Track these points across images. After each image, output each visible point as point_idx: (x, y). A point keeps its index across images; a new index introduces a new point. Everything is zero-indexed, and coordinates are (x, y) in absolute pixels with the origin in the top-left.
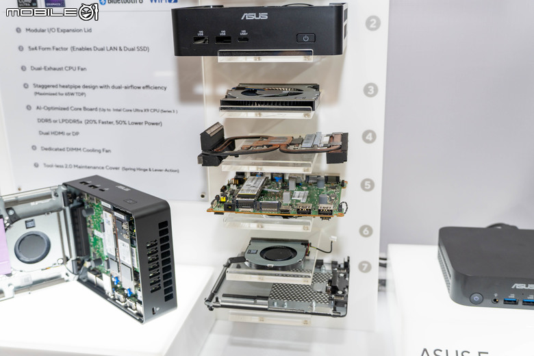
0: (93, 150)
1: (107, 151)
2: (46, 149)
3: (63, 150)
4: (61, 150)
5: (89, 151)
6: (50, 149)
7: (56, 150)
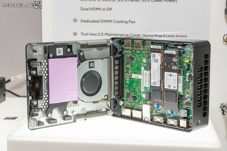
0: (122, 22)
1: (132, 22)
2: (84, 21)
3: (98, 22)
4: (96, 22)
5: (118, 22)
6: (88, 21)
7: (92, 22)
